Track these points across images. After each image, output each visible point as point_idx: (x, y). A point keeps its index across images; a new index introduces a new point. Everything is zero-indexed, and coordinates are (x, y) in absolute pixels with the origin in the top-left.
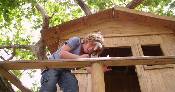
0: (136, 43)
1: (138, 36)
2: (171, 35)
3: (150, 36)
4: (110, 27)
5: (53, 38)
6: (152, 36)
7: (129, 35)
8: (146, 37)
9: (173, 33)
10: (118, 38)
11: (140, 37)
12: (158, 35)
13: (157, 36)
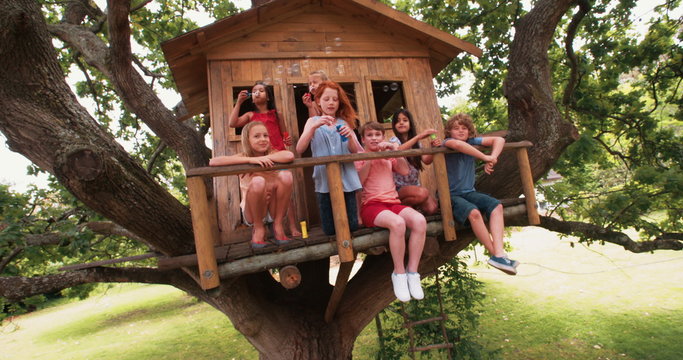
0: (363, 75)
1: (368, 58)
2: (424, 60)
3: (389, 61)
4: (314, 31)
5: (189, 54)
6: (392, 60)
7: (351, 55)
8: (382, 61)
9: (427, 55)
10: (330, 61)
11: (372, 60)
12: (403, 58)
13: (400, 60)
